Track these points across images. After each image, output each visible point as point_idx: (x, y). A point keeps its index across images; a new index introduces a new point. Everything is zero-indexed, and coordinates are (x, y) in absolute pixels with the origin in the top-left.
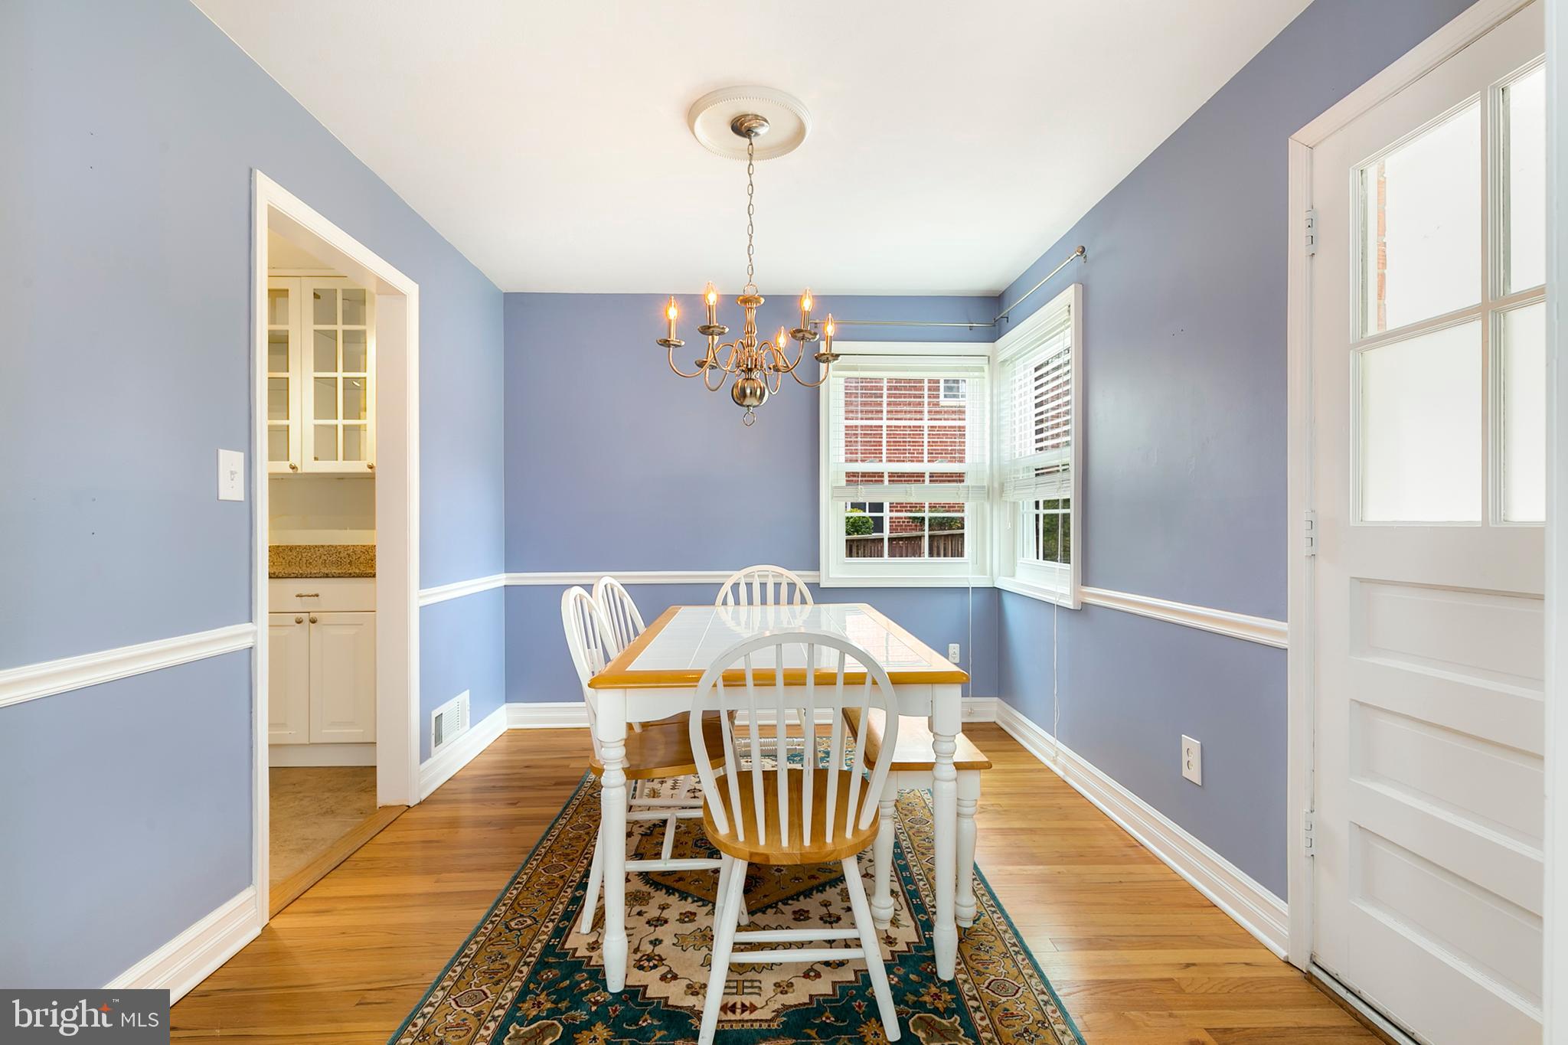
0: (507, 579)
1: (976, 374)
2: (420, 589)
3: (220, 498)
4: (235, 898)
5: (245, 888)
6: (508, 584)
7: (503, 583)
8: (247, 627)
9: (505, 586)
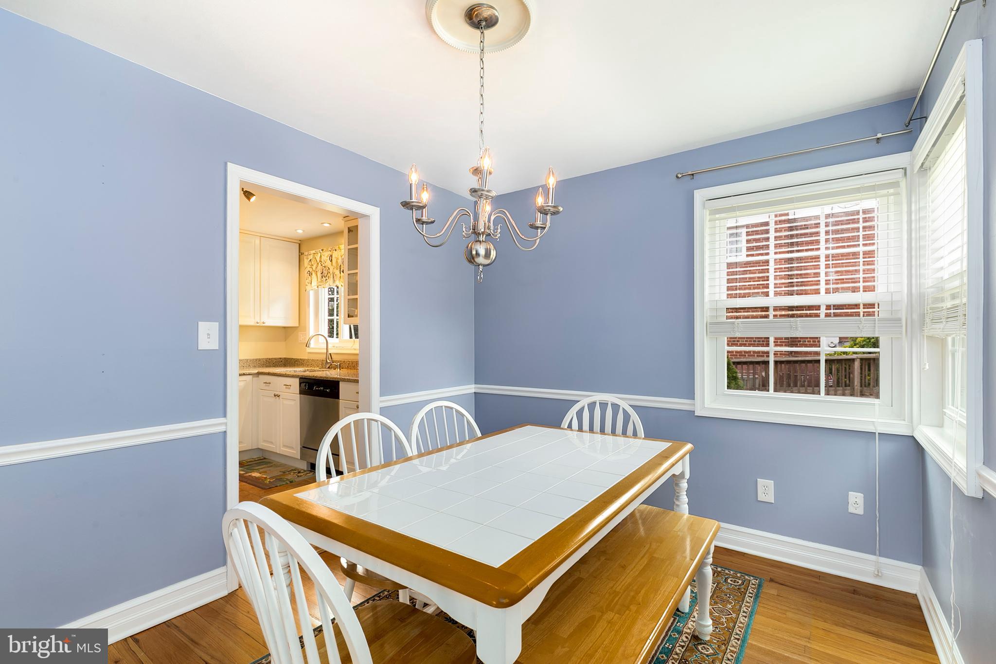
0: (475, 388)
1: (891, 191)
2: (380, 397)
3: (199, 349)
4: (212, 571)
5: (220, 567)
6: (477, 392)
7: (473, 391)
8: (222, 420)
9: (475, 393)
